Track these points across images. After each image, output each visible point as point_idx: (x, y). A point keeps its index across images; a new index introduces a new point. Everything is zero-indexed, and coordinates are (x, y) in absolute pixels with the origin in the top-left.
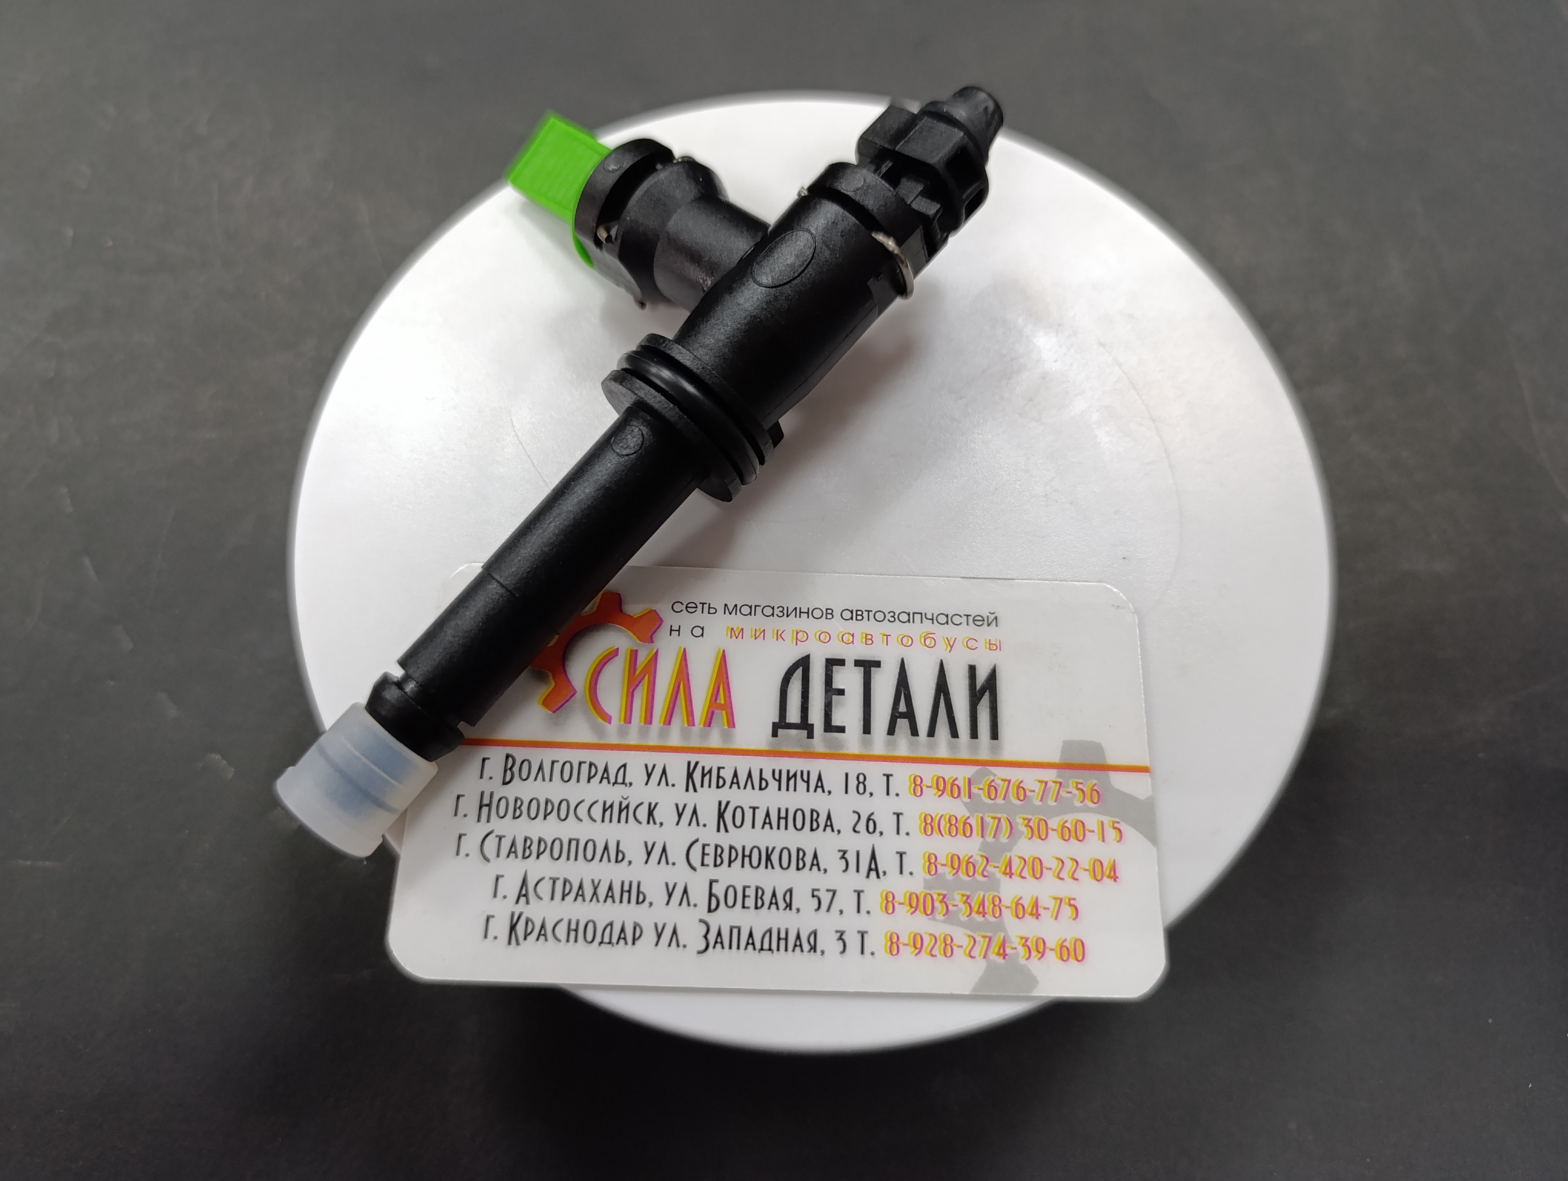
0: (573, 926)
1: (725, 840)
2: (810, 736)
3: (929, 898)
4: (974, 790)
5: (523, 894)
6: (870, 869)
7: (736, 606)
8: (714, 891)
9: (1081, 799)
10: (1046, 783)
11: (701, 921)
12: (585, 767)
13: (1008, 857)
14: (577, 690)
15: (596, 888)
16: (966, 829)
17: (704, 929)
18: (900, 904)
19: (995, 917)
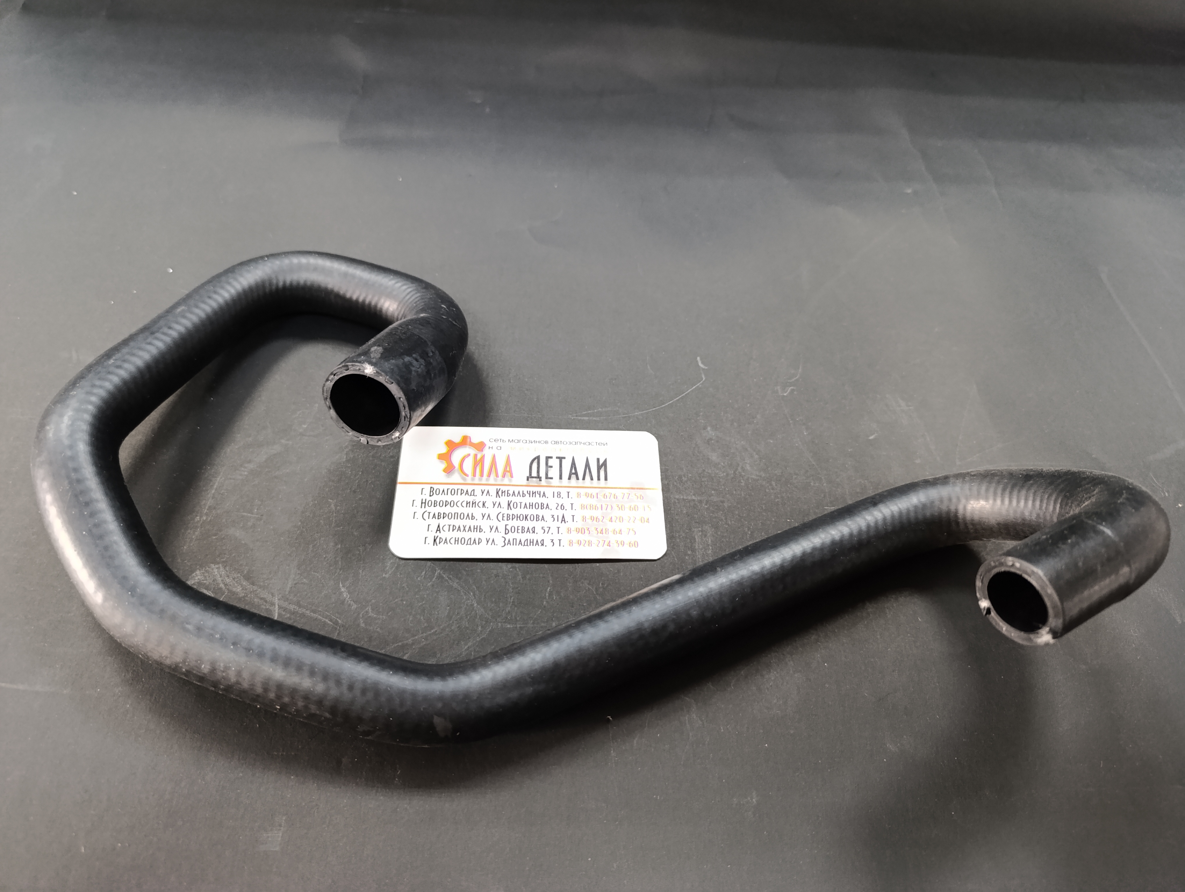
1: (510, 512)
3: (583, 529)
7: (513, 440)
8: (507, 528)
11: (503, 537)
12: (459, 491)
14: (455, 466)
15: (464, 528)
16: (596, 508)
17: (504, 539)
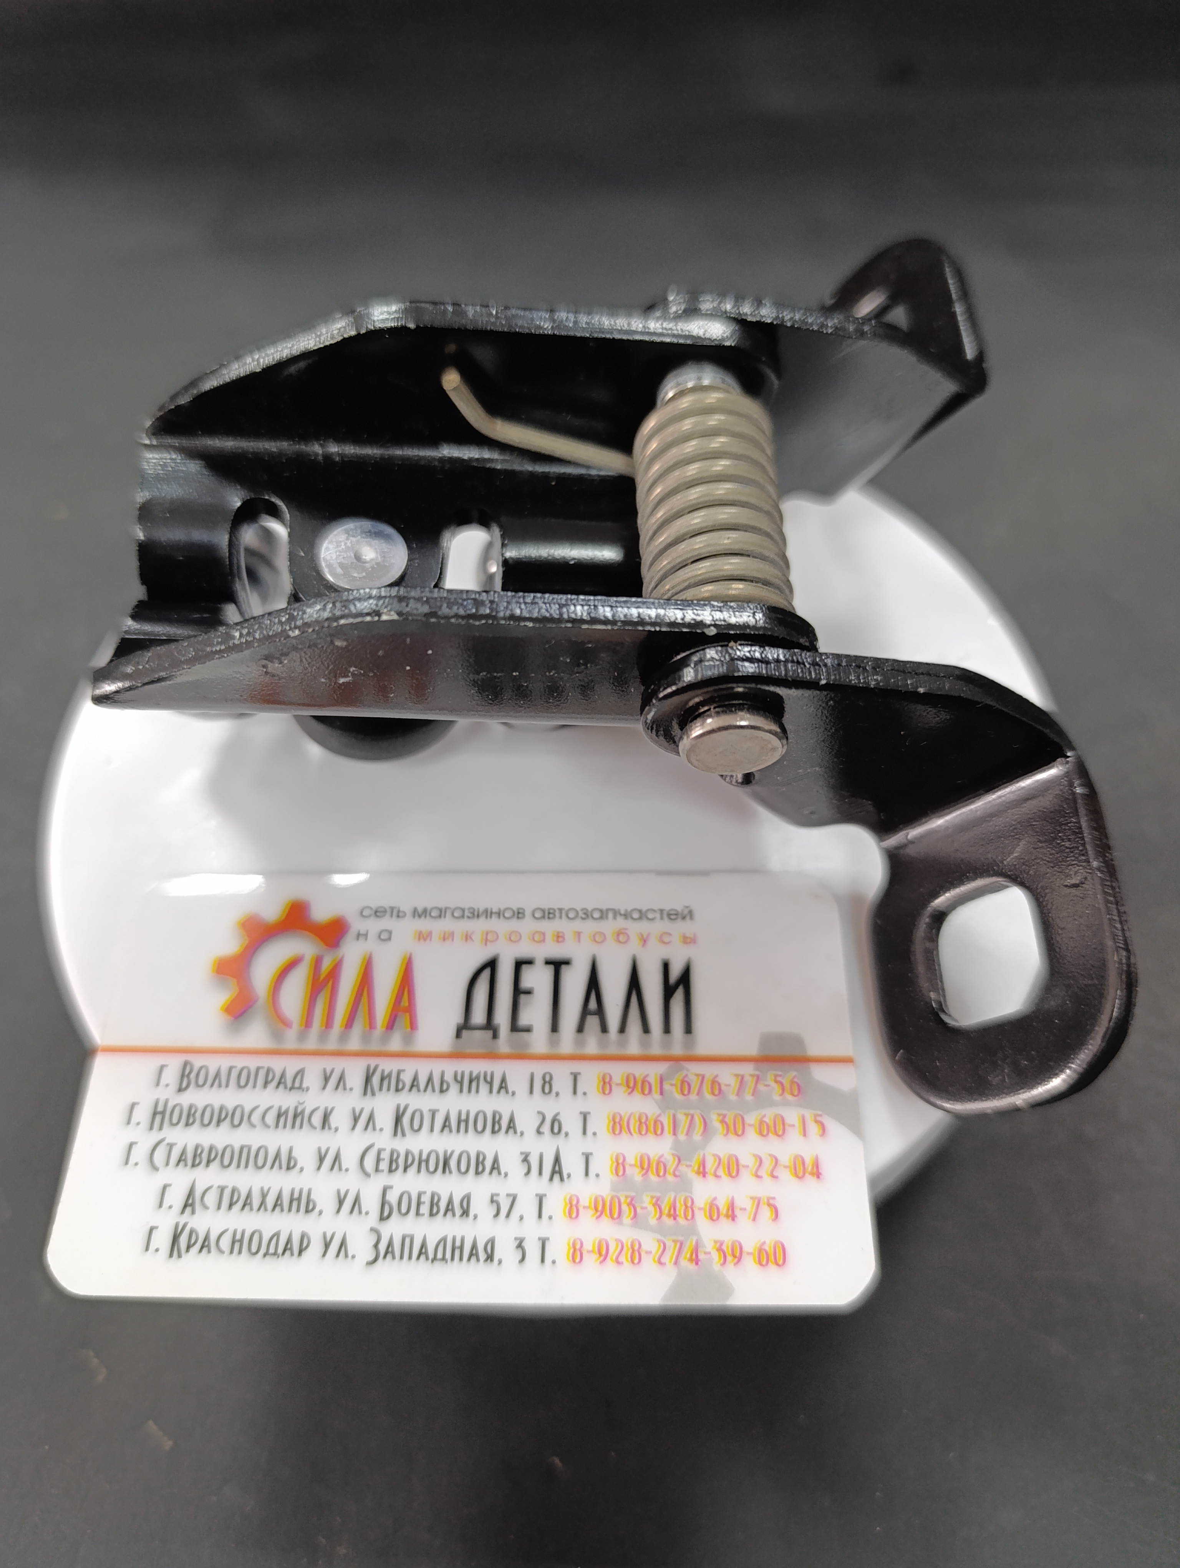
0: (238, 1237)
2: (495, 1036)
4: (666, 1087)
5: (189, 1204)
6: (553, 1172)
9: (780, 1092)
10: (743, 1077)
13: (702, 1154)
18: (585, 1207)
19: (686, 1219)
